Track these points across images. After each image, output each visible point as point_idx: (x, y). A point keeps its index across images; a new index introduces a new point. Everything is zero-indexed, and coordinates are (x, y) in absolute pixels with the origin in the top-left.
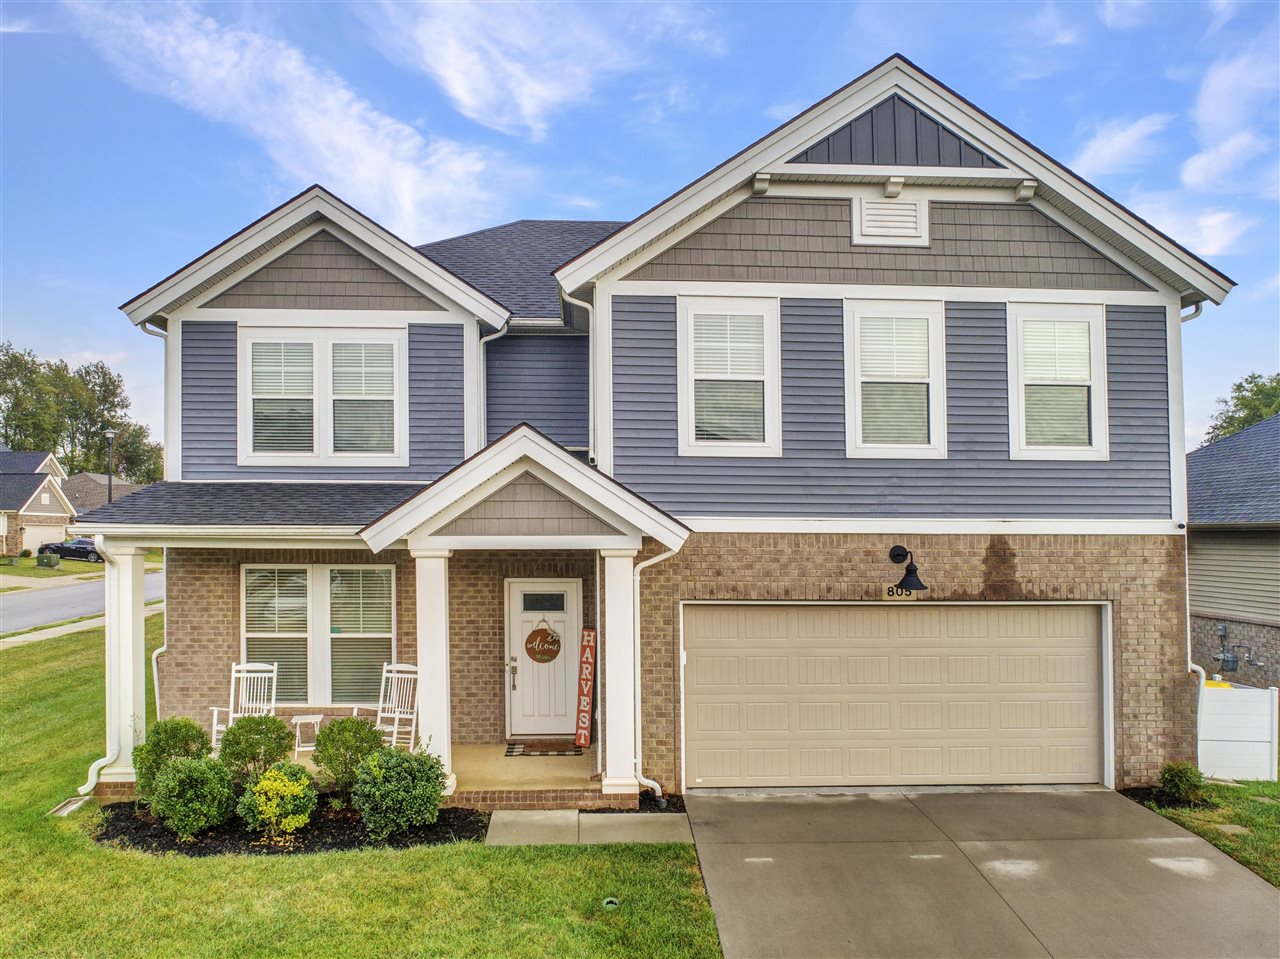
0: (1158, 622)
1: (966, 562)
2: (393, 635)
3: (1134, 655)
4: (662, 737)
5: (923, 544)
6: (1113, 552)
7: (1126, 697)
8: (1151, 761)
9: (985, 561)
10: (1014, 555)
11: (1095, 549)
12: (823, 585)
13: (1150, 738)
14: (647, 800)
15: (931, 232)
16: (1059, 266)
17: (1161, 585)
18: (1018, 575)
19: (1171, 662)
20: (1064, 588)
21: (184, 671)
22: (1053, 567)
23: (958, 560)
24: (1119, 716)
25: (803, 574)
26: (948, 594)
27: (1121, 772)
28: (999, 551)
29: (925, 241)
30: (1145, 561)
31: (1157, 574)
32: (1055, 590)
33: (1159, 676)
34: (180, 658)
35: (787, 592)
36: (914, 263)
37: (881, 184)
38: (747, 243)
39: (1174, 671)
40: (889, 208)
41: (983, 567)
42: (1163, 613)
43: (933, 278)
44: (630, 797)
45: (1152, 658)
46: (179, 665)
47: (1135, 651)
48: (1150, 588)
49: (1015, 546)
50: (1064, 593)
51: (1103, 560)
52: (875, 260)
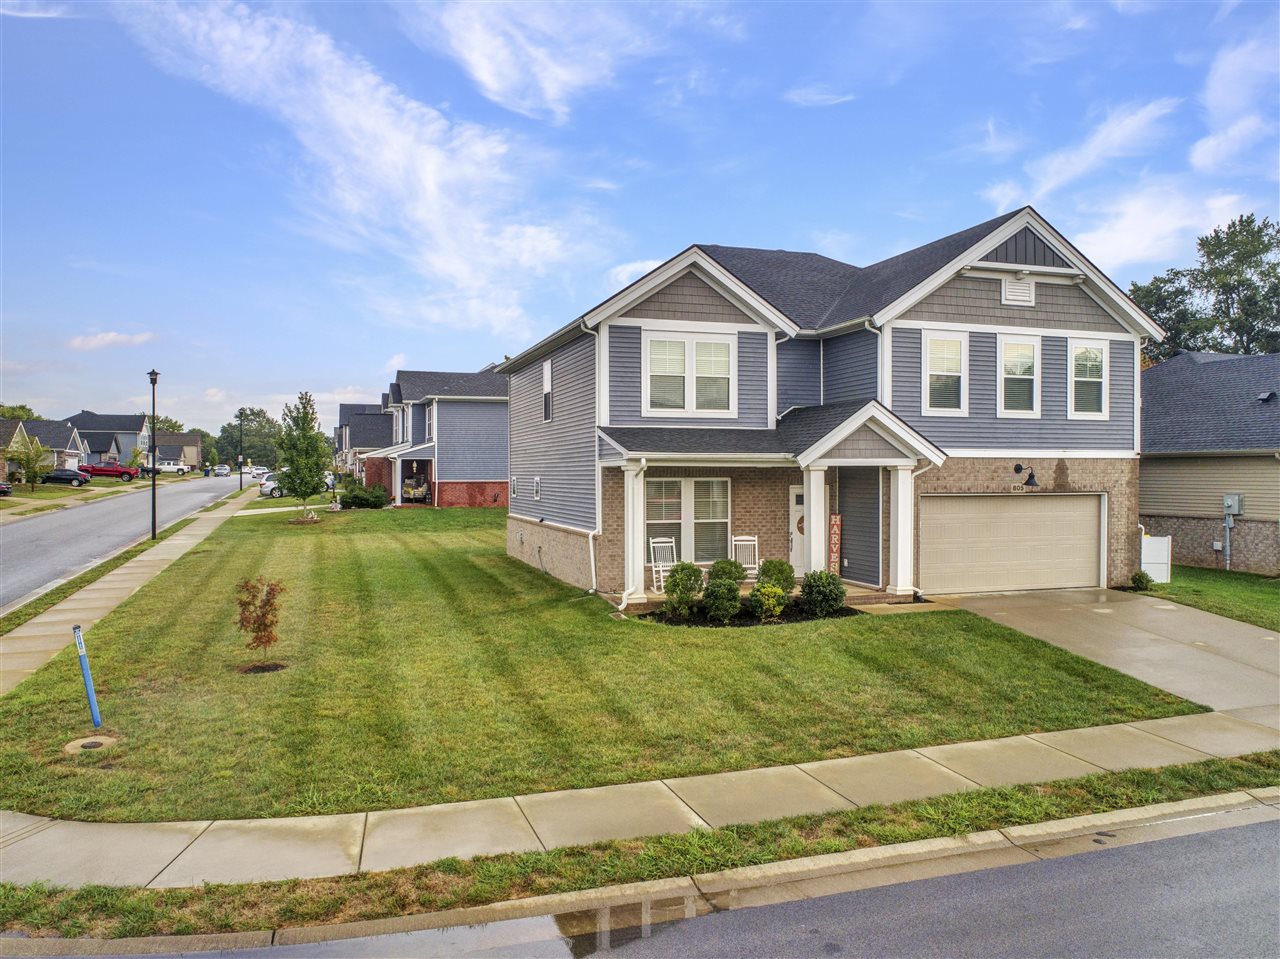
0: (1127, 502)
1: (1048, 472)
2: (729, 521)
3: (1116, 519)
5: (1029, 463)
6: (1110, 467)
7: (1111, 541)
8: (1122, 574)
9: (1055, 472)
10: (1068, 469)
11: (1102, 465)
12: (985, 485)
13: (1122, 562)
14: (916, 598)
15: (1036, 298)
16: (1090, 319)
17: (1129, 484)
18: (1069, 479)
19: (1131, 523)
20: (1088, 486)
21: (614, 544)
22: (1084, 475)
23: (1044, 472)
24: (1109, 551)
25: (976, 480)
26: (1042, 489)
27: (1109, 579)
28: (1061, 466)
29: (1033, 304)
30: (1122, 471)
31: (1127, 479)
32: (1085, 487)
33: (1126, 530)
34: (611, 537)
35: (969, 489)
36: (1028, 315)
37: (1015, 273)
38: (954, 301)
39: (1132, 528)
40: (1020, 286)
41: (1054, 475)
42: (1129, 499)
43: (1037, 323)
44: (909, 596)
45: (1124, 521)
46: (609, 541)
47: (1116, 517)
48: (1124, 486)
49: (1068, 464)
50: (1088, 489)
51: (1104, 472)
52: (1011, 313)
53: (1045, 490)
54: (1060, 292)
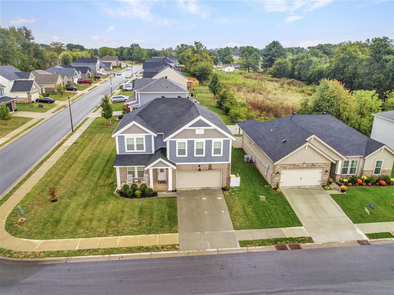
1: (206, 166)
2: (145, 170)
5: (202, 165)
7: (223, 179)
8: (225, 185)
11: (221, 165)
12: (191, 169)
13: (225, 183)
14: (173, 191)
15: (204, 132)
16: (218, 136)
17: (227, 168)
18: (212, 167)
19: (228, 176)
22: (216, 167)
24: (222, 181)
25: (189, 168)
27: (222, 186)
28: (210, 165)
29: (203, 134)
30: (225, 166)
32: (216, 169)
33: (226, 177)
35: (188, 170)
36: (202, 136)
37: (199, 129)
38: (184, 134)
41: (208, 167)
42: (227, 171)
43: (204, 137)
44: (171, 190)
45: (226, 175)
47: (224, 175)
49: (212, 165)
51: (221, 166)
52: (198, 136)
53: (206, 170)
54: (211, 131)
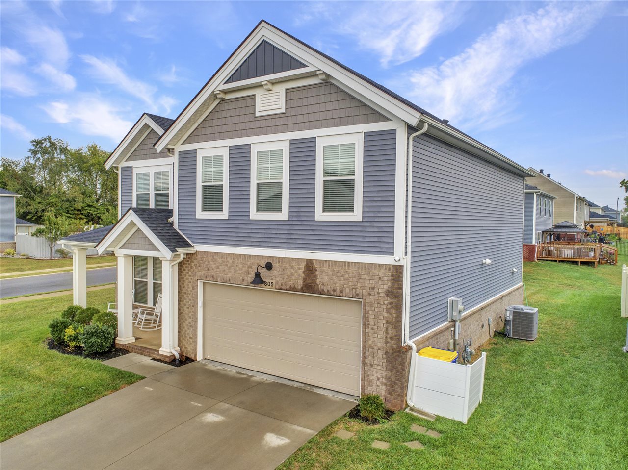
0: (385, 314)
1: (296, 272)
3: (372, 331)
4: (191, 335)
5: (279, 261)
6: (363, 273)
7: (367, 353)
9: (304, 272)
10: (316, 270)
11: (354, 270)
12: (241, 278)
13: (378, 379)
15: (286, 105)
16: (343, 114)
17: (388, 293)
18: (318, 281)
19: (391, 338)
20: (338, 290)
22: (334, 278)
23: (293, 271)
25: (235, 272)
26: (288, 287)
27: (363, 393)
28: (310, 267)
29: (283, 111)
30: (380, 279)
31: (386, 287)
32: (334, 290)
33: (384, 345)
35: (230, 280)
36: (279, 122)
39: (393, 344)
40: (270, 96)
41: (303, 275)
42: (388, 311)
43: (286, 128)
45: (381, 334)
47: (372, 329)
48: (382, 295)
49: (317, 266)
50: (338, 292)
51: (358, 276)
52: (263, 123)
53: (293, 289)
54: (304, 93)
